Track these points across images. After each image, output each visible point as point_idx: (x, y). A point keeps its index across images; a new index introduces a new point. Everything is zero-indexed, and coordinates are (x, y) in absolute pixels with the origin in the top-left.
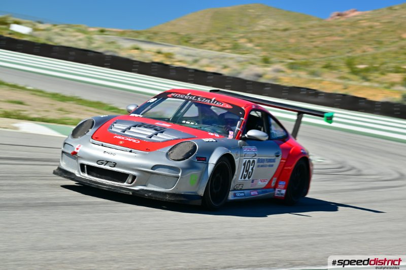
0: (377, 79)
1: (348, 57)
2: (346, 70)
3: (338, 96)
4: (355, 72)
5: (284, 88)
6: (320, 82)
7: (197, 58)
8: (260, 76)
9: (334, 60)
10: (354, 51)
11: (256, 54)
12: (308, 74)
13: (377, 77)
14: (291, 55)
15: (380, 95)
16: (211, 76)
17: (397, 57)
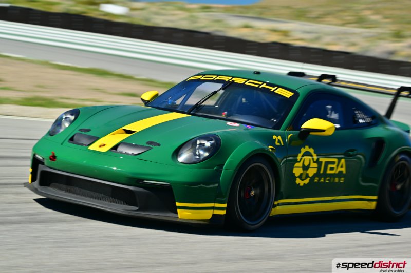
7: (319, 35)
8: (393, 53)
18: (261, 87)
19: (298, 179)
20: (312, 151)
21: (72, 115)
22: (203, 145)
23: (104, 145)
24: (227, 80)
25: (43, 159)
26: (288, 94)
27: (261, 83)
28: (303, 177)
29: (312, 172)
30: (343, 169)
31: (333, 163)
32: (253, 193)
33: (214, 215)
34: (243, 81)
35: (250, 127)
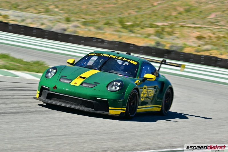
0: (139, 32)
1: (120, 17)
3: (116, 43)
4: (125, 27)
5: (82, 38)
6: (104, 33)
7: (24, 18)
8: (65, 30)
9: (110, 19)
11: (60, 16)
12: (95, 28)
13: (138, 31)
14: (83, 16)
15: (141, 42)
17: (150, 18)
18: (123, 59)
20: (146, 87)
21: (54, 69)
22: (117, 84)
23: (77, 83)
24: (108, 56)
25: (49, 88)
26: (135, 63)
27: (123, 58)
28: (143, 98)
29: (145, 95)
30: (153, 94)
31: (150, 92)
32: (132, 104)
33: (121, 112)
34: (115, 57)
35: (127, 77)
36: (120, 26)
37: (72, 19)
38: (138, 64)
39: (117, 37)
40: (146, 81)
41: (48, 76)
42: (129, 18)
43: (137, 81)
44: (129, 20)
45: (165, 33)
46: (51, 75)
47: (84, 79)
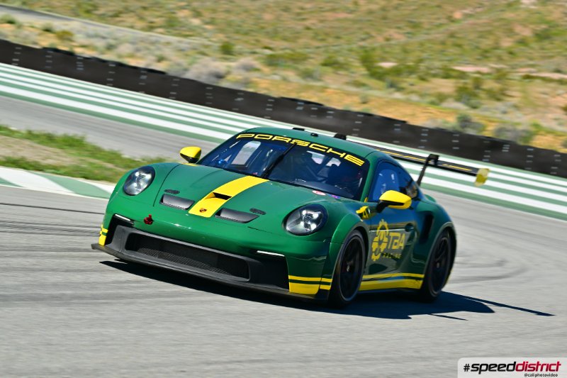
0: (414, 88)
1: (362, 47)
2: (360, 71)
3: (359, 116)
4: (377, 74)
5: (269, 100)
6: (323, 89)
7: (112, 42)
8: (220, 77)
9: (337, 52)
10: (372, 37)
11: (206, 38)
12: (299, 75)
13: (412, 85)
14: (266, 41)
16: (144, 74)
17: (443, 51)
18: (328, 152)
19: (374, 254)
20: (386, 224)
21: (148, 173)
22: (311, 215)
23: (205, 210)
24: (287, 141)
25: (132, 220)
26: (360, 163)
27: (327, 148)
29: (383, 247)
30: (402, 245)
31: (395, 238)
32: (348, 268)
33: (320, 290)
34: (306, 144)
35: (336, 197)
36: (363, 71)
37: (237, 48)
38: (367, 163)
39: (357, 99)
40: (386, 210)
41: (131, 190)
42: (387, 49)
43: (363, 209)
44: (385, 55)
45: (483, 95)
46: (139, 187)
47: (225, 201)
